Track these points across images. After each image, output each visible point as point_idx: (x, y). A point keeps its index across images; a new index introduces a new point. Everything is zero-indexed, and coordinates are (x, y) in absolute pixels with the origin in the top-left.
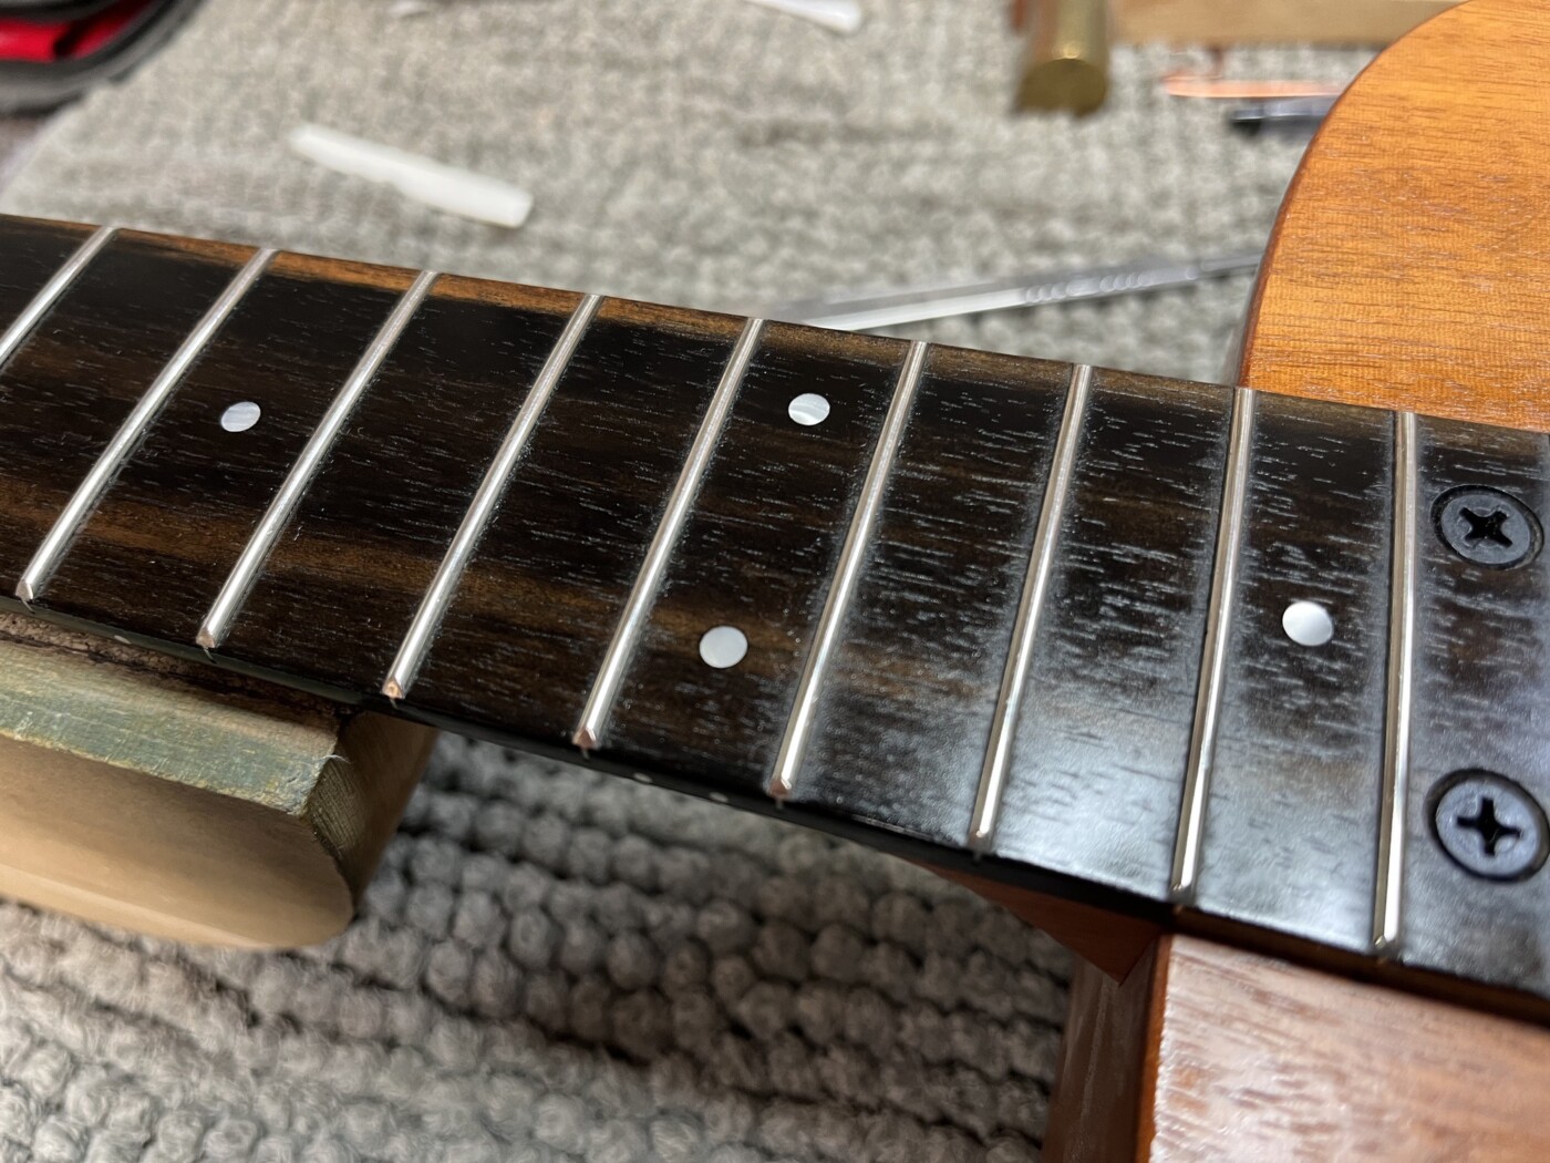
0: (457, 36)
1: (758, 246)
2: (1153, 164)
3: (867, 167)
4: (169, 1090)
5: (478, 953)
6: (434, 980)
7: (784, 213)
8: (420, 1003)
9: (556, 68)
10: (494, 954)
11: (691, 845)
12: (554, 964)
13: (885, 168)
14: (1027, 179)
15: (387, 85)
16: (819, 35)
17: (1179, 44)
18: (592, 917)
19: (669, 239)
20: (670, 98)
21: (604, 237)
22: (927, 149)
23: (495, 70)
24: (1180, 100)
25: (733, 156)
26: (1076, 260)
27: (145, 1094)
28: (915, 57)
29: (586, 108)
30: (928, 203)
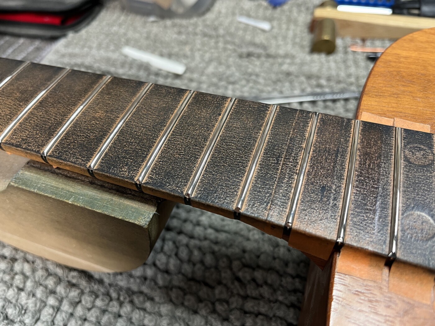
0: (165, 27)
1: (244, 82)
2: (347, 67)
3: (272, 65)
4: (86, 288)
5: (169, 256)
6: (158, 263)
7: (251, 75)
8: (154, 269)
9: (191, 36)
10: (174, 256)
11: (225, 232)
12: (189, 261)
13: (277, 65)
14: (315, 69)
15: (147, 38)
16: (259, 31)
17: (353, 38)
18: (200, 249)
19: (220, 79)
20: (221, 45)
21: (204, 78)
22: (288, 61)
23: (175, 36)
24: (354, 52)
25: (237, 60)
26: (327, 90)
27: (79, 288)
28: (285, 38)
29: (198, 46)
30: (288, 74)
